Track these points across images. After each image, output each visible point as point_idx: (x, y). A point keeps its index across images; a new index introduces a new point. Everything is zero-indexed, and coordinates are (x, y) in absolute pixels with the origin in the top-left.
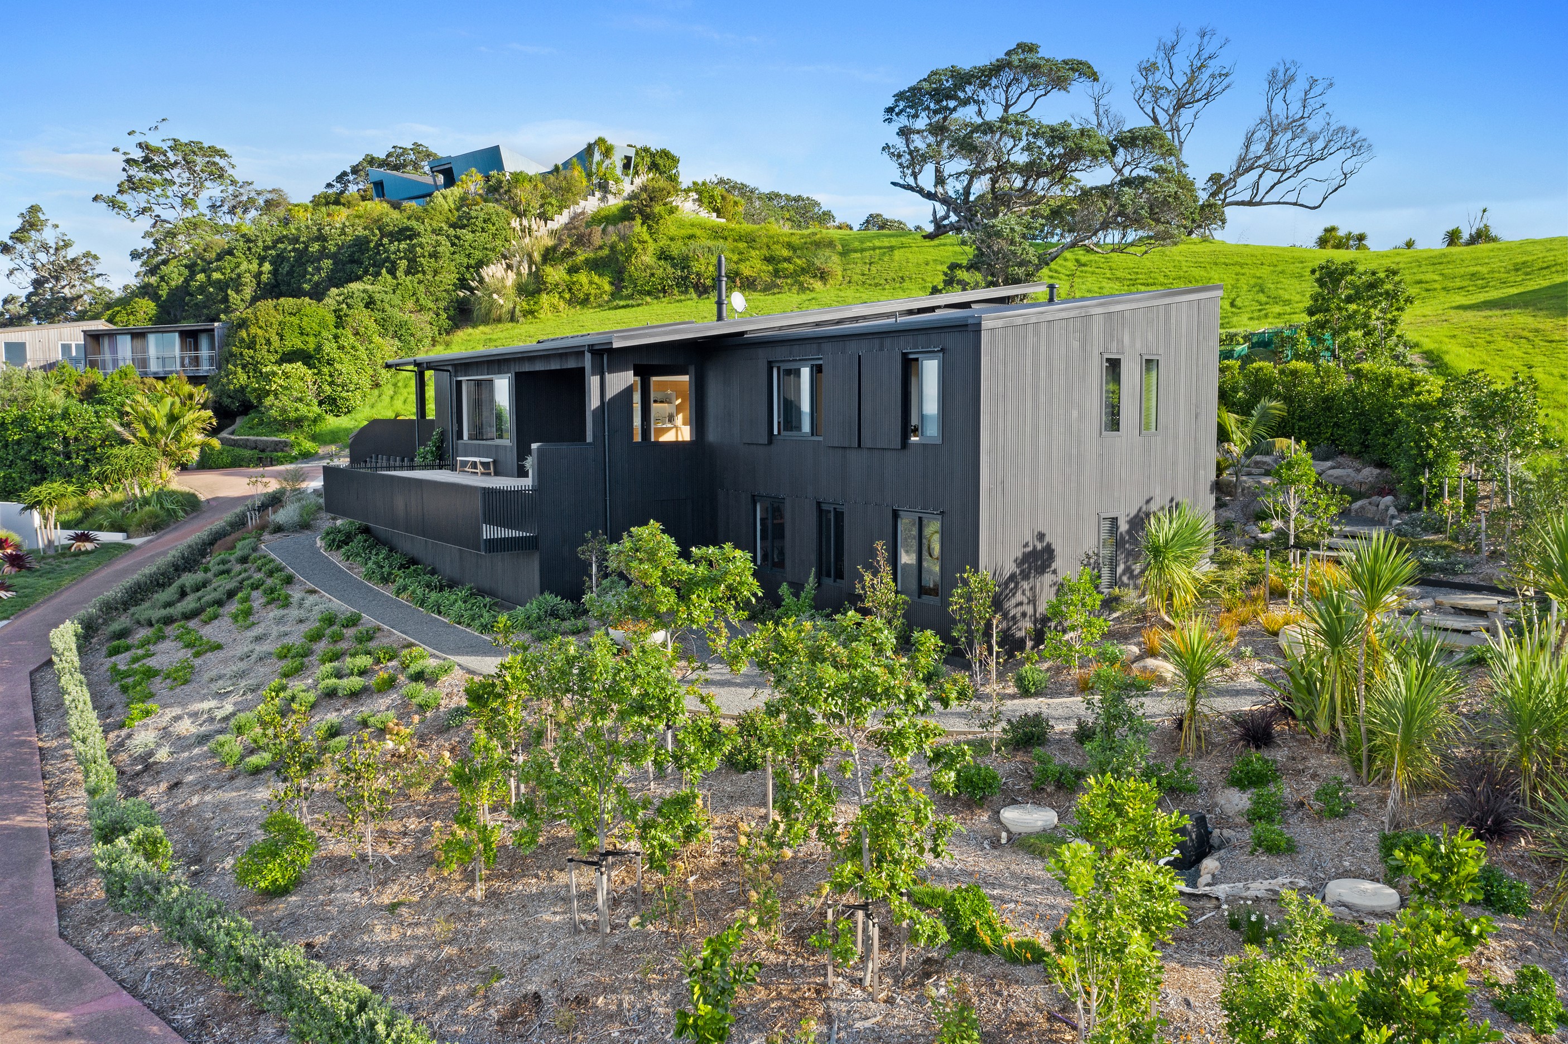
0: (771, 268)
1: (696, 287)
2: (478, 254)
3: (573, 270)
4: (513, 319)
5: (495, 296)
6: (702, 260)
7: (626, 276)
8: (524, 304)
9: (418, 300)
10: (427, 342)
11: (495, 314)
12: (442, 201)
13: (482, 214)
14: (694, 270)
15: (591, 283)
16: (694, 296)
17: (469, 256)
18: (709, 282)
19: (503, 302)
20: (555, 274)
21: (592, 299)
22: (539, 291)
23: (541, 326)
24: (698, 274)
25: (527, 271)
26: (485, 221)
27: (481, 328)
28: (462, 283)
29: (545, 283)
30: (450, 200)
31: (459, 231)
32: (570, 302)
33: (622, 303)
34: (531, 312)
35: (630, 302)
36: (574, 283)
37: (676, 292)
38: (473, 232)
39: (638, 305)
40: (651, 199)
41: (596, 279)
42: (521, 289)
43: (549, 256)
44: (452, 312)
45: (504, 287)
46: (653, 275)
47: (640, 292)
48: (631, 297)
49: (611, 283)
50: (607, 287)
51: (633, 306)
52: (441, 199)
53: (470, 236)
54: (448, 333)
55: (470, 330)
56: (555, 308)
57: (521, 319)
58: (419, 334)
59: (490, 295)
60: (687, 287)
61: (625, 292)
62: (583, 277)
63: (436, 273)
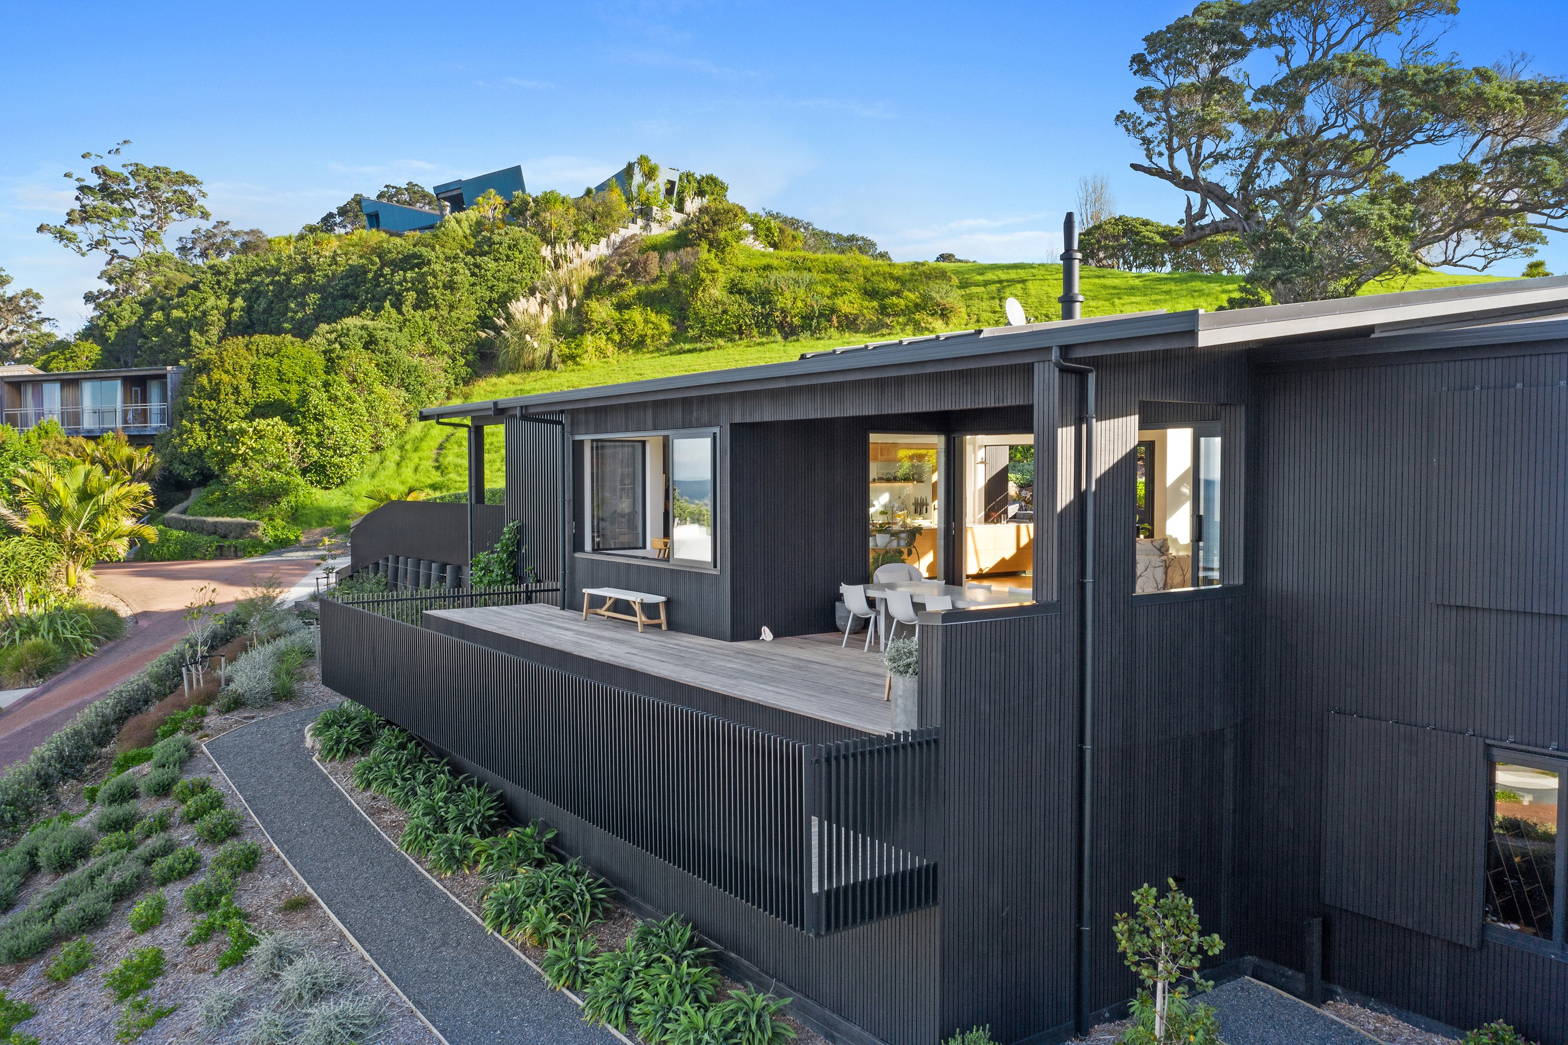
0: (875, 304)
1: (781, 327)
2: (503, 287)
3: (621, 307)
4: (548, 365)
5: (528, 337)
6: (787, 294)
7: (690, 313)
8: (563, 346)
9: (429, 341)
10: (441, 393)
11: (527, 358)
12: (456, 226)
13: (507, 239)
14: (779, 306)
15: (647, 321)
16: (779, 337)
17: (491, 289)
18: (796, 321)
19: (538, 346)
20: (601, 310)
21: (649, 341)
22: (582, 331)
23: (586, 374)
24: (783, 311)
25: (566, 307)
26: (510, 248)
27: (509, 377)
28: (484, 322)
29: (589, 321)
30: (465, 225)
31: (478, 259)
32: (620, 346)
33: (687, 346)
34: (573, 357)
35: (698, 345)
36: (625, 322)
37: (755, 332)
38: (496, 260)
39: (708, 349)
40: (715, 223)
41: (653, 317)
42: (559, 329)
43: (592, 289)
44: (470, 357)
45: (538, 326)
46: (725, 312)
47: (709, 334)
48: (697, 339)
49: (672, 323)
50: (667, 327)
51: (701, 350)
52: (453, 223)
53: (492, 265)
54: (466, 383)
55: (494, 380)
56: (602, 353)
57: (560, 366)
58: (432, 383)
59: (521, 337)
60: (769, 327)
61: (691, 333)
62: (636, 315)
63: (452, 307)
